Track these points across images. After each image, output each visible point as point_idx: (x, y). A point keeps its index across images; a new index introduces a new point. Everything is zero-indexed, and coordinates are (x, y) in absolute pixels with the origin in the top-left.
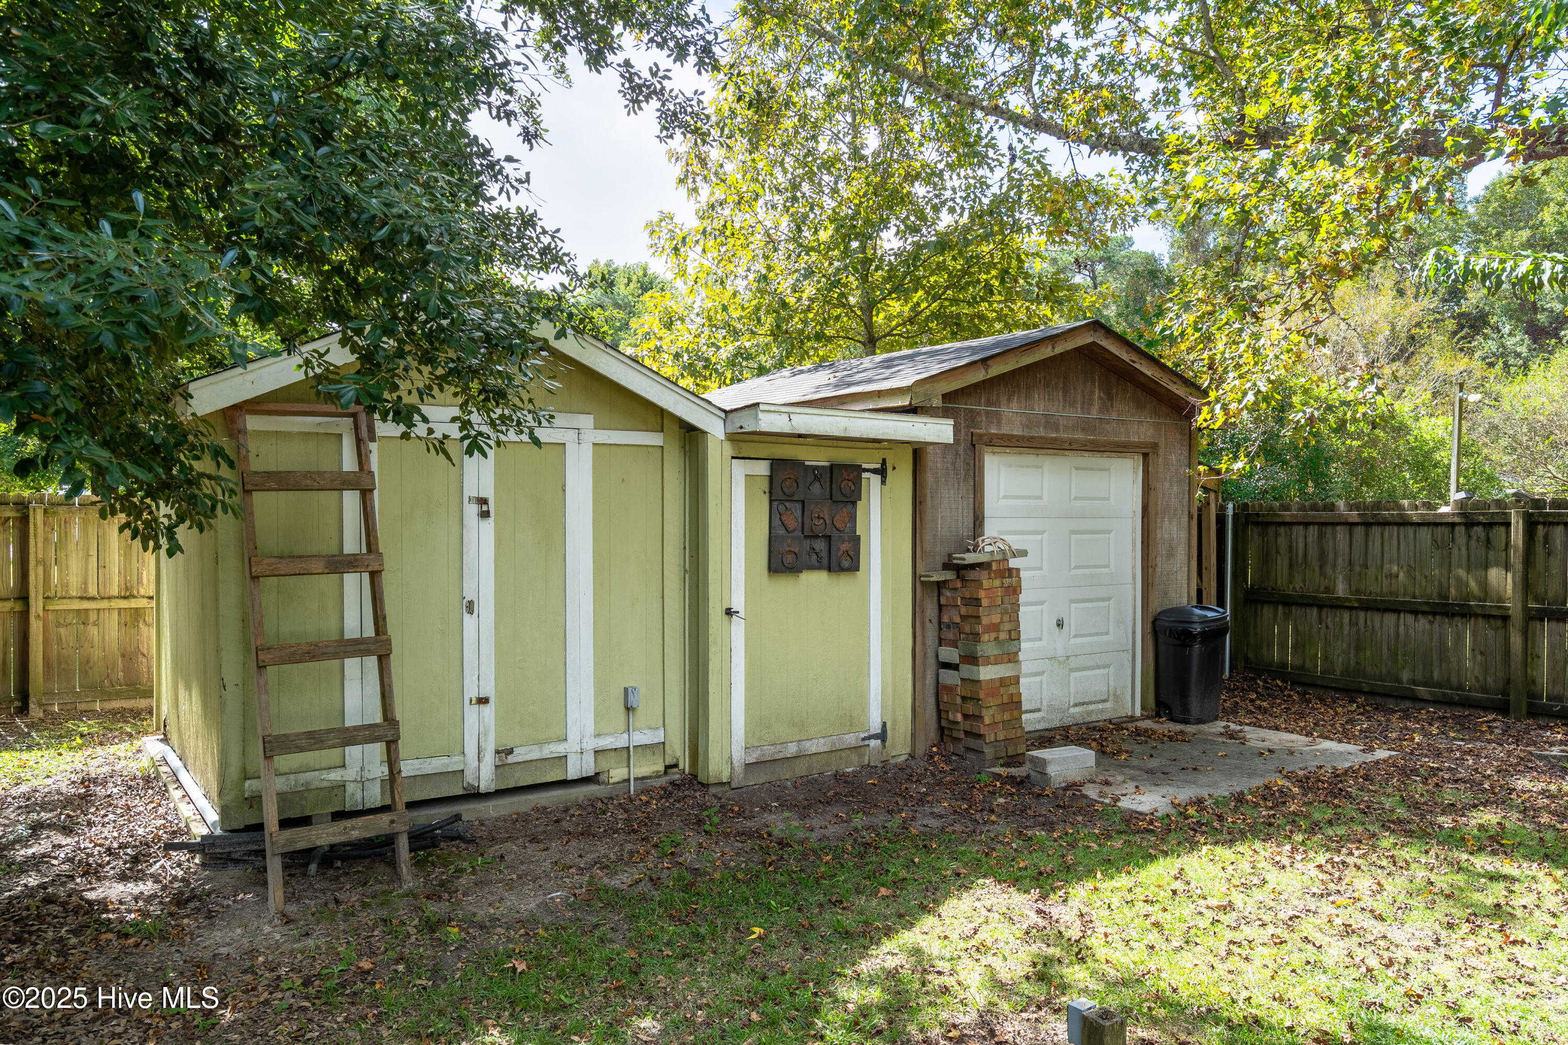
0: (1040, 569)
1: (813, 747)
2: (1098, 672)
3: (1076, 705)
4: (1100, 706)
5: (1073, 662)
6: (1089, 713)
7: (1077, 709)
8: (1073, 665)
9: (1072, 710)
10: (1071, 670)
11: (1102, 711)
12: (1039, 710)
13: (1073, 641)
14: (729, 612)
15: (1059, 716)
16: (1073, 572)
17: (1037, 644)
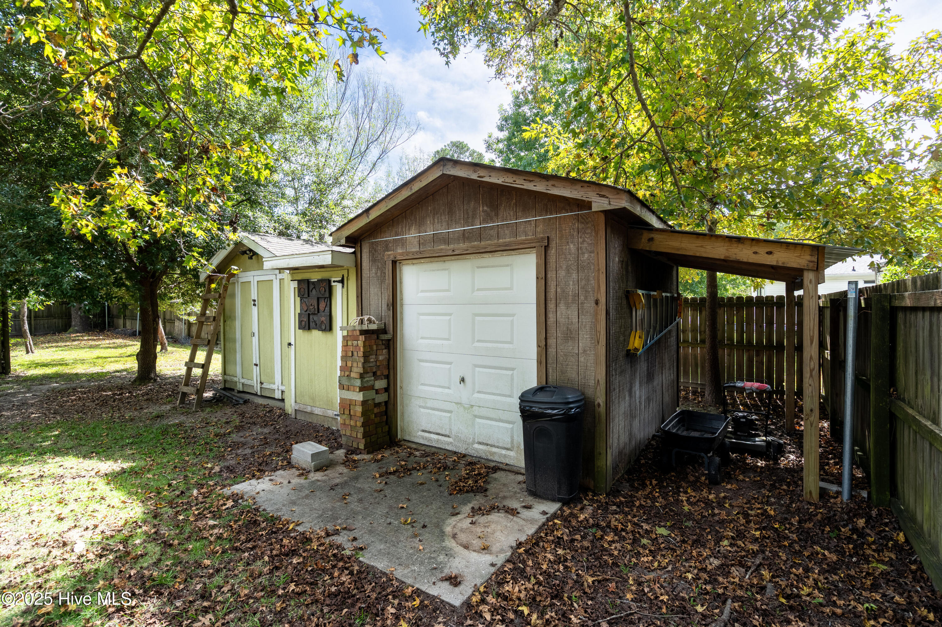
0: (448, 339)
1: (317, 411)
2: (501, 424)
3: (480, 443)
4: (504, 452)
5: (476, 411)
6: (493, 454)
7: (481, 447)
8: (476, 413)
9: (476, 446)
10: (476, 416)
11: (505, 456)
12: (449, 436)
13: (476, 395)
14: (290, 344)
15: (465, 446)
16: (476, 344)
17: (447, 391)
